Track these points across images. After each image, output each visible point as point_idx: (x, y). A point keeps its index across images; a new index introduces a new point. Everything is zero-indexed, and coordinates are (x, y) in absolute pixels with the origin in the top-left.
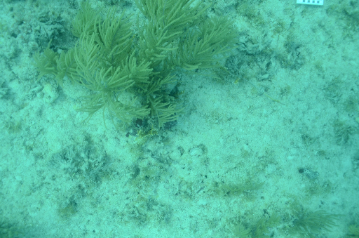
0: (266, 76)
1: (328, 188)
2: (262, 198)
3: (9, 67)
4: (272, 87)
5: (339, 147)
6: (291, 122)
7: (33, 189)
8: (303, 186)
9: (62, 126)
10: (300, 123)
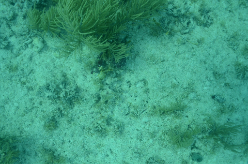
0: (187, 31)
1: (232, 109)
2: (187, 116)
3: (9, 26)
4: (191, 38)
5: (239, 81)
6: (205, 63)
7: (27, 111)
8: (215, 108)
9: (46, 68)
10: (211, 63)
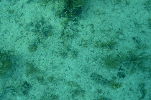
5: (150, 30)
6: (130, 17)
7: (18, 38)
10: (134, 17)
